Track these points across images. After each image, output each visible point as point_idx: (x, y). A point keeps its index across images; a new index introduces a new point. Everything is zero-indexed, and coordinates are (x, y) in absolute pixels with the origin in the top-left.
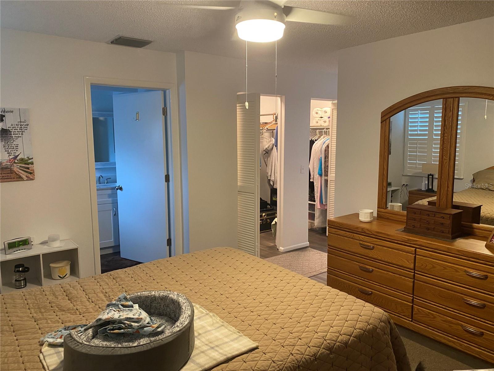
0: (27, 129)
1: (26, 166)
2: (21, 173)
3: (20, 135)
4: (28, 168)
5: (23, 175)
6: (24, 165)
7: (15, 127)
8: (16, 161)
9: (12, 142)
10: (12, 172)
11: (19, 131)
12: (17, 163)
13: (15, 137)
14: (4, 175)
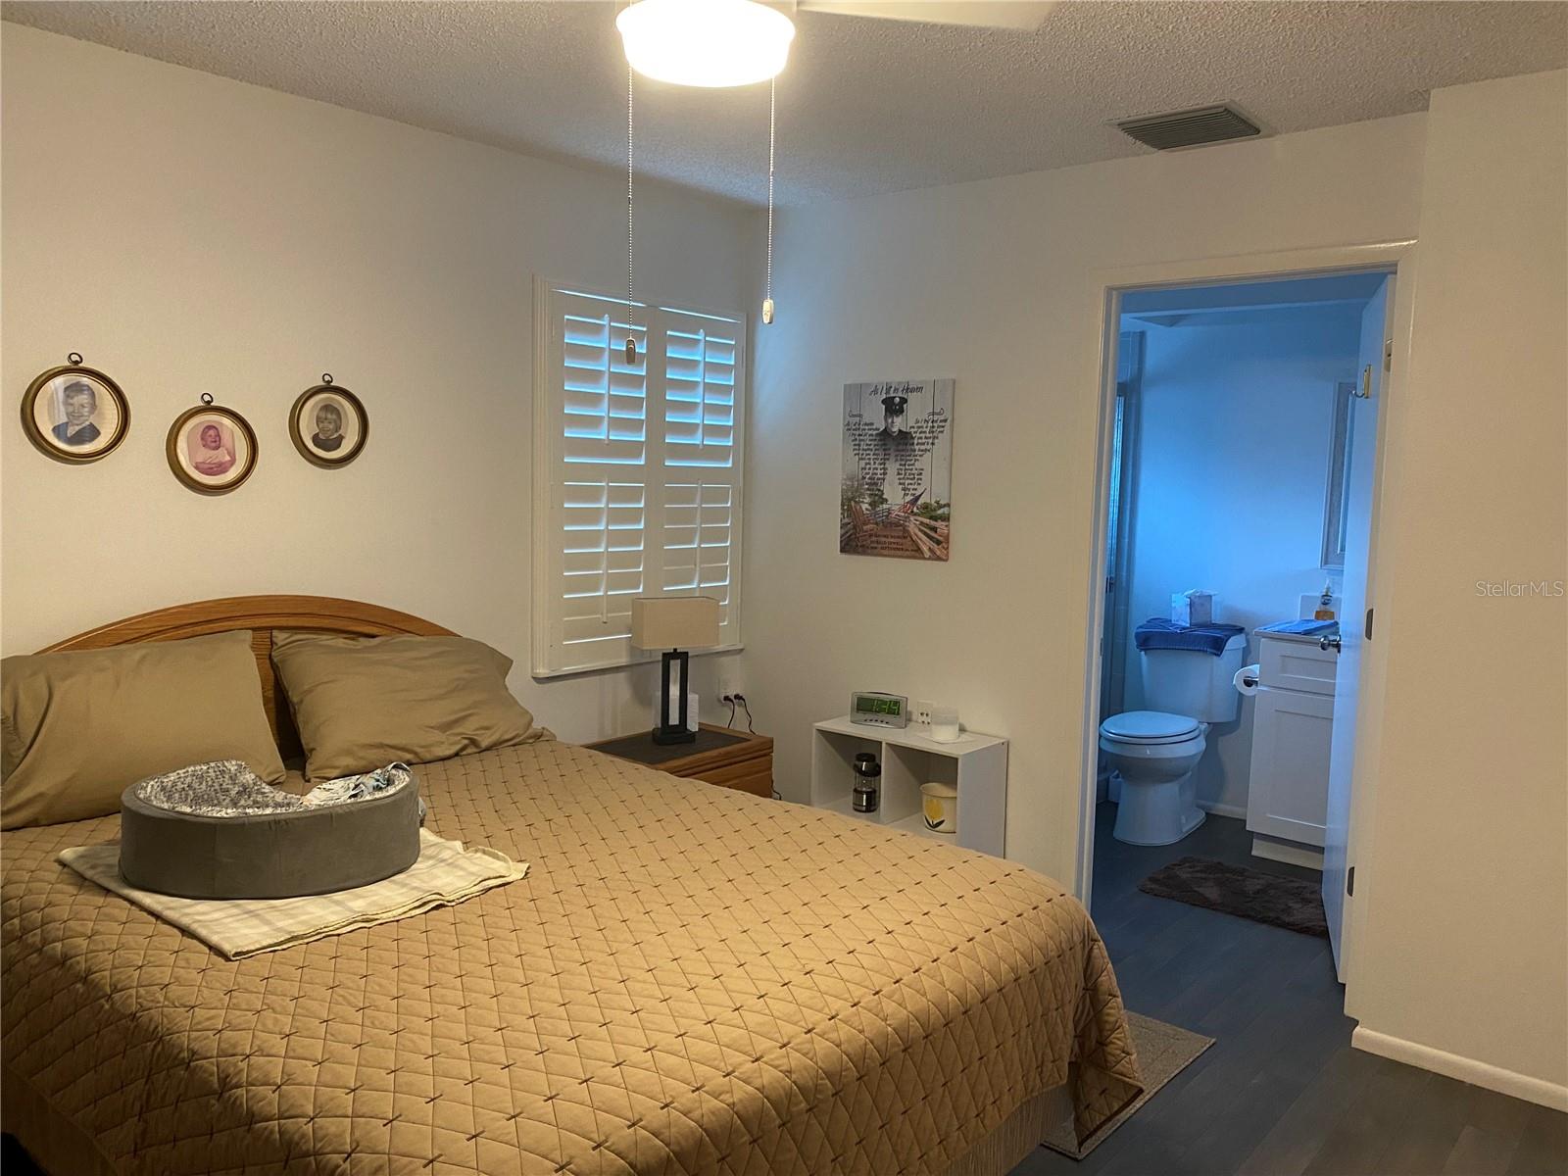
0: (942, 432)
1: (933, 523)
2: (921, 540)
3: (928, 447)
4: (934, 529)
5: (925, 545)
6: (927, 521)
7: (922, 427)
8: (915, 510)
9: (913, 462)
10: (906, 534)
11: (928, 435)
12: (915, 514)
13: (919, 450)
14: (892, 540)
